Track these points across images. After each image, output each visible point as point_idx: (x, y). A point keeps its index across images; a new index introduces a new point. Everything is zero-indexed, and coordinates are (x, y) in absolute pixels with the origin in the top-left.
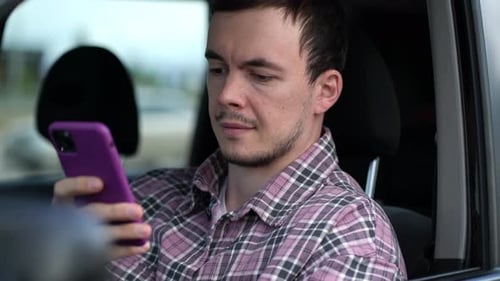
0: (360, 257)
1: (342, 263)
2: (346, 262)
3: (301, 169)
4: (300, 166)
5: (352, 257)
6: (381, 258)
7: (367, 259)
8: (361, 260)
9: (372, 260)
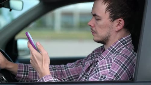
0: (103, 75)
1: (98, 77)
2: (99, 76)
3: (112, 48)
4: (112, 47)
5: (101, 75)
6: (109, 75)
7: (106, 75)
8: (104, 76)
9: (107, 75)
